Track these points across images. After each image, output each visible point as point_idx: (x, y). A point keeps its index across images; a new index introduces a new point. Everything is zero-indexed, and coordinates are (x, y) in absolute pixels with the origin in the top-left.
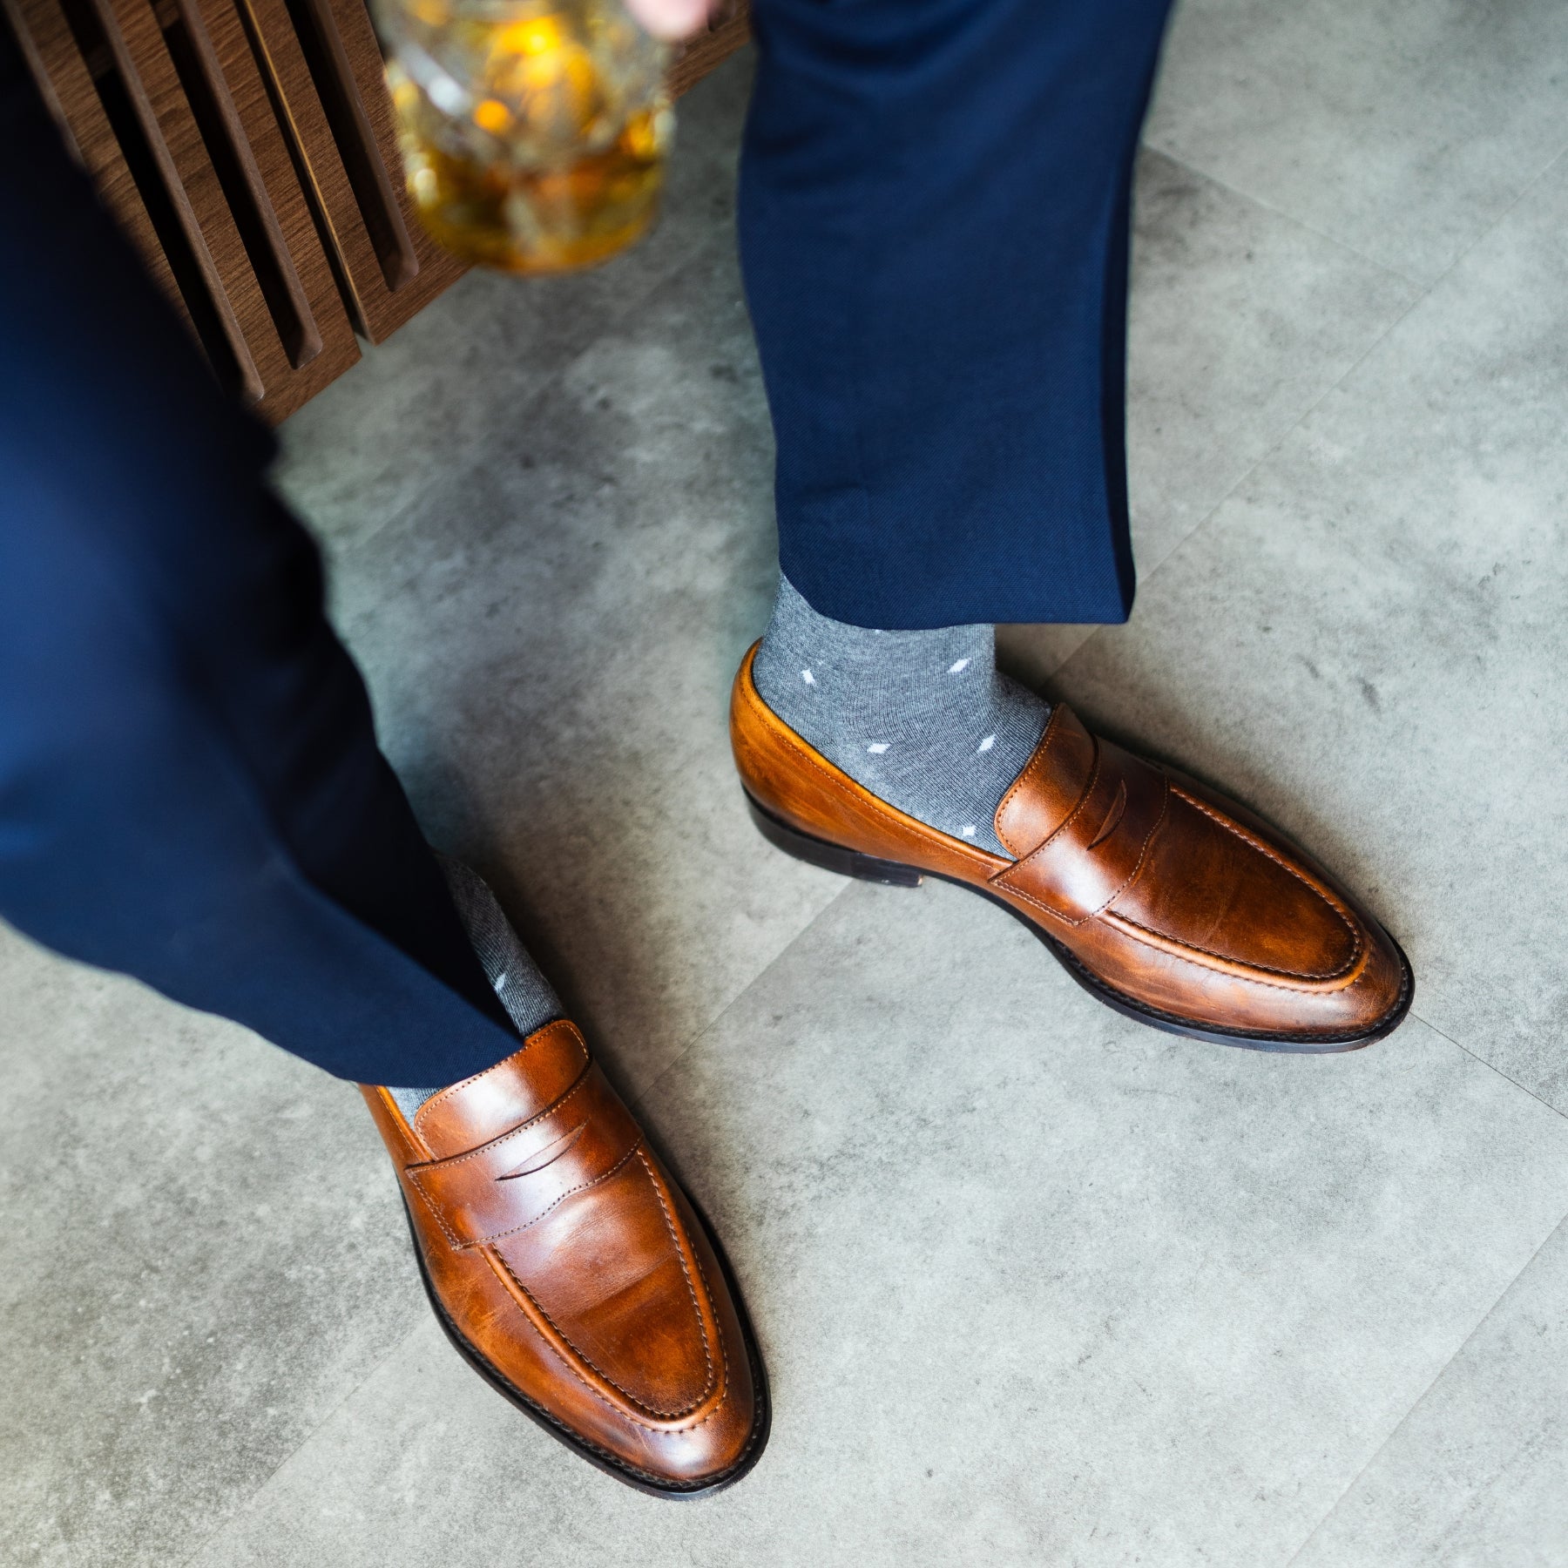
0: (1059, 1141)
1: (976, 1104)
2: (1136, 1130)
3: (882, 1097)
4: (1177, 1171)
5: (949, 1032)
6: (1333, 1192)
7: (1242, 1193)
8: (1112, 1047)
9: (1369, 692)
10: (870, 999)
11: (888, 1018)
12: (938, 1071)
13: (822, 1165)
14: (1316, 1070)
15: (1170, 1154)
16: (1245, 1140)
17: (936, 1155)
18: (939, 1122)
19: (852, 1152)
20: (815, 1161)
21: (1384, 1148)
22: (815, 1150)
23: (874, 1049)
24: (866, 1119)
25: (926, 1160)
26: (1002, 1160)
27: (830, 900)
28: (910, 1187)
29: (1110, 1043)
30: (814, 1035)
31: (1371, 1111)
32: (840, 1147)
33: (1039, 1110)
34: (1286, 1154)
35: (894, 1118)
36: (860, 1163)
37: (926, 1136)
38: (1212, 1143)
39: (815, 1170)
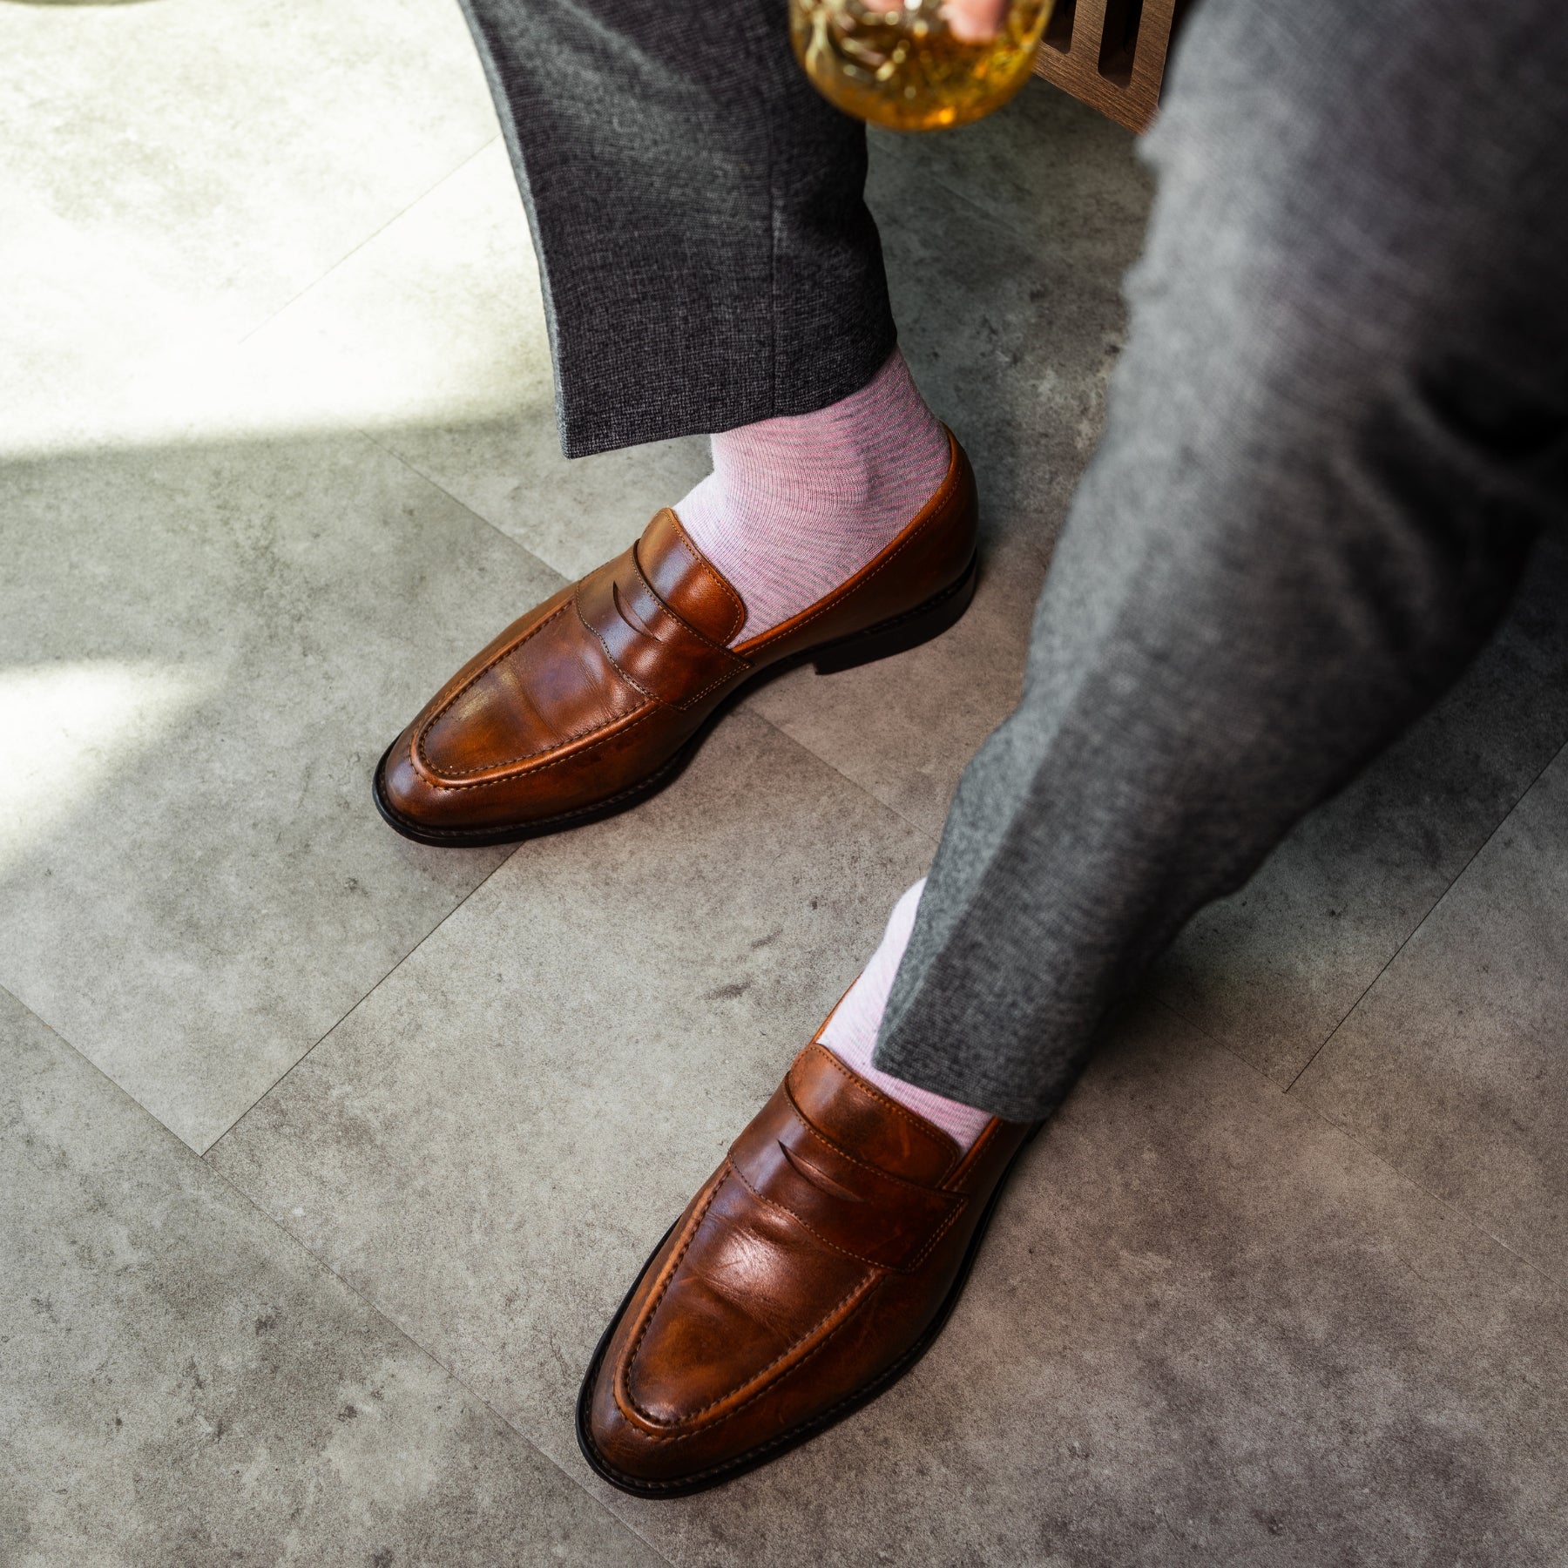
0: (267, 717)
1: (310, 657)
2: (271, 775)
3: (326, 588)
4: (227, 804)
5: (383, 637)
6: (192, 925)
7: (199, 853)
8: (355, 759)
10: (422, 578)
11: (401, 592)
12: (345, 629)
13: (267, 548)
14: (312, 917)
15: (244, 800)
16: (250, 857)
17: (265, 628)
18: (297, 629)
19: (276, 568)
20: (271, 543)
21: (228, 967)
22: (281, 542)
23: (373, 582)
24: (305, 578)
25: (261, 621)
26: (255, 675)
27: (527, 547)
28: (238, 610)
29: (359, 758)
30: (391, 539)
31: (266, 959)
32: (282, 560)
33: (298, 703)
34: (233, 888)
35: (304, 597)
36: (265, 574)
37: (285, 620)
38: (251, 832)
39: (263, 543)
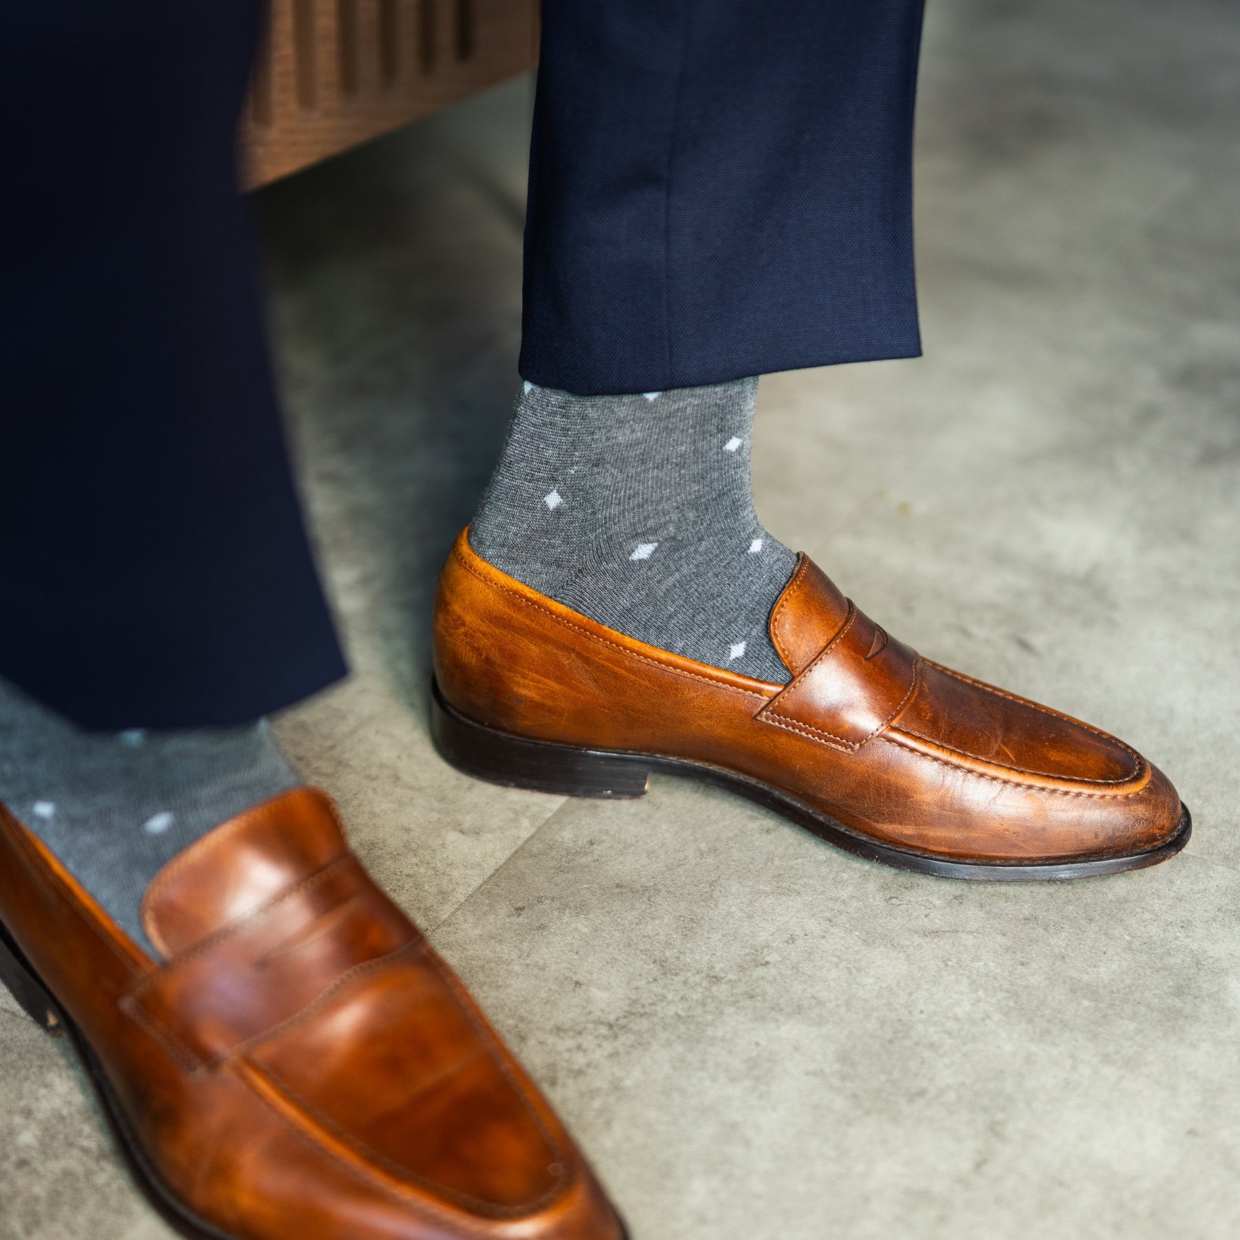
0: (872, 980)
1: (768, 959)
2: (950, 963)
3: (661, 963)
4: (1008, 991)
5: (716, 905)
6: (1179, 992)
7: (1086, 1003)
8: (894, 901)
9: (1024, 645)
10: (618, 886)
11: (645, 899)
12: (716, 936)
13: (610, 1026)
14: (1111, 901)
15: (995, 978)
16: (1067, 960)
17: (739, 1005)
18: (731, 976)
19: (642, 1011)
20: (602, 1023)
21: (1211, 954)
22: (598, 1013)
23: (637, 924)
24: (649, 983)
25: (730, 1010)
26: (813, 1002)
27: (549, 815)
28: (720, 1034)
29: (891, 898)
30: (565, 919)
31: (1182, 927)
32: (626, 1008)
33: (838, 957)
34: (1114, 967)
35: (681, 978)
36: (655, 1019)
37: (722, 990)
38: (1034, 966)
39: (604, 1030)
